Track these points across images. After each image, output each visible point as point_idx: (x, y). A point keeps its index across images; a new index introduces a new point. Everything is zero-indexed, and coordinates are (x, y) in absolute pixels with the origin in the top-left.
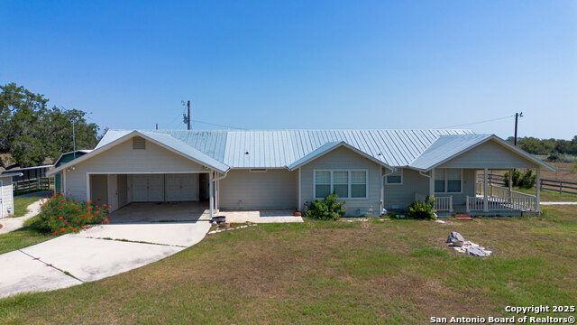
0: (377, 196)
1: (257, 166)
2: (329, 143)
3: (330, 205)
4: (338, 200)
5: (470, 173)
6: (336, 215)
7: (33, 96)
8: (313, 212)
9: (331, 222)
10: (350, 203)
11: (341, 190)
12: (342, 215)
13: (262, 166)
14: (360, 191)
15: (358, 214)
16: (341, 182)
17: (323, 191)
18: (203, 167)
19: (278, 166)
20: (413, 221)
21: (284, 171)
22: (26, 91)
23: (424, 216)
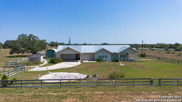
0: (109, 58)
1: (88, 52)
2: (101, 48)
3: (101, 59)
4: (102, 58)
5: (127, 54)
6: (102, 61)
7: (35, 37)
8: (98, 60)
9: (101, 62)
10: (104, 59)
11: (103, 57)
12: (103, 61)
13: (89, 52)
14: (106, 57)
15: (106, 61)
16: (103, 55)
17: (100, 57)
18: (79, 52)
19: (91, 52)
20: (115, 62)
21: (93, 53)
22: (34, 36)
23: (117, 61)
